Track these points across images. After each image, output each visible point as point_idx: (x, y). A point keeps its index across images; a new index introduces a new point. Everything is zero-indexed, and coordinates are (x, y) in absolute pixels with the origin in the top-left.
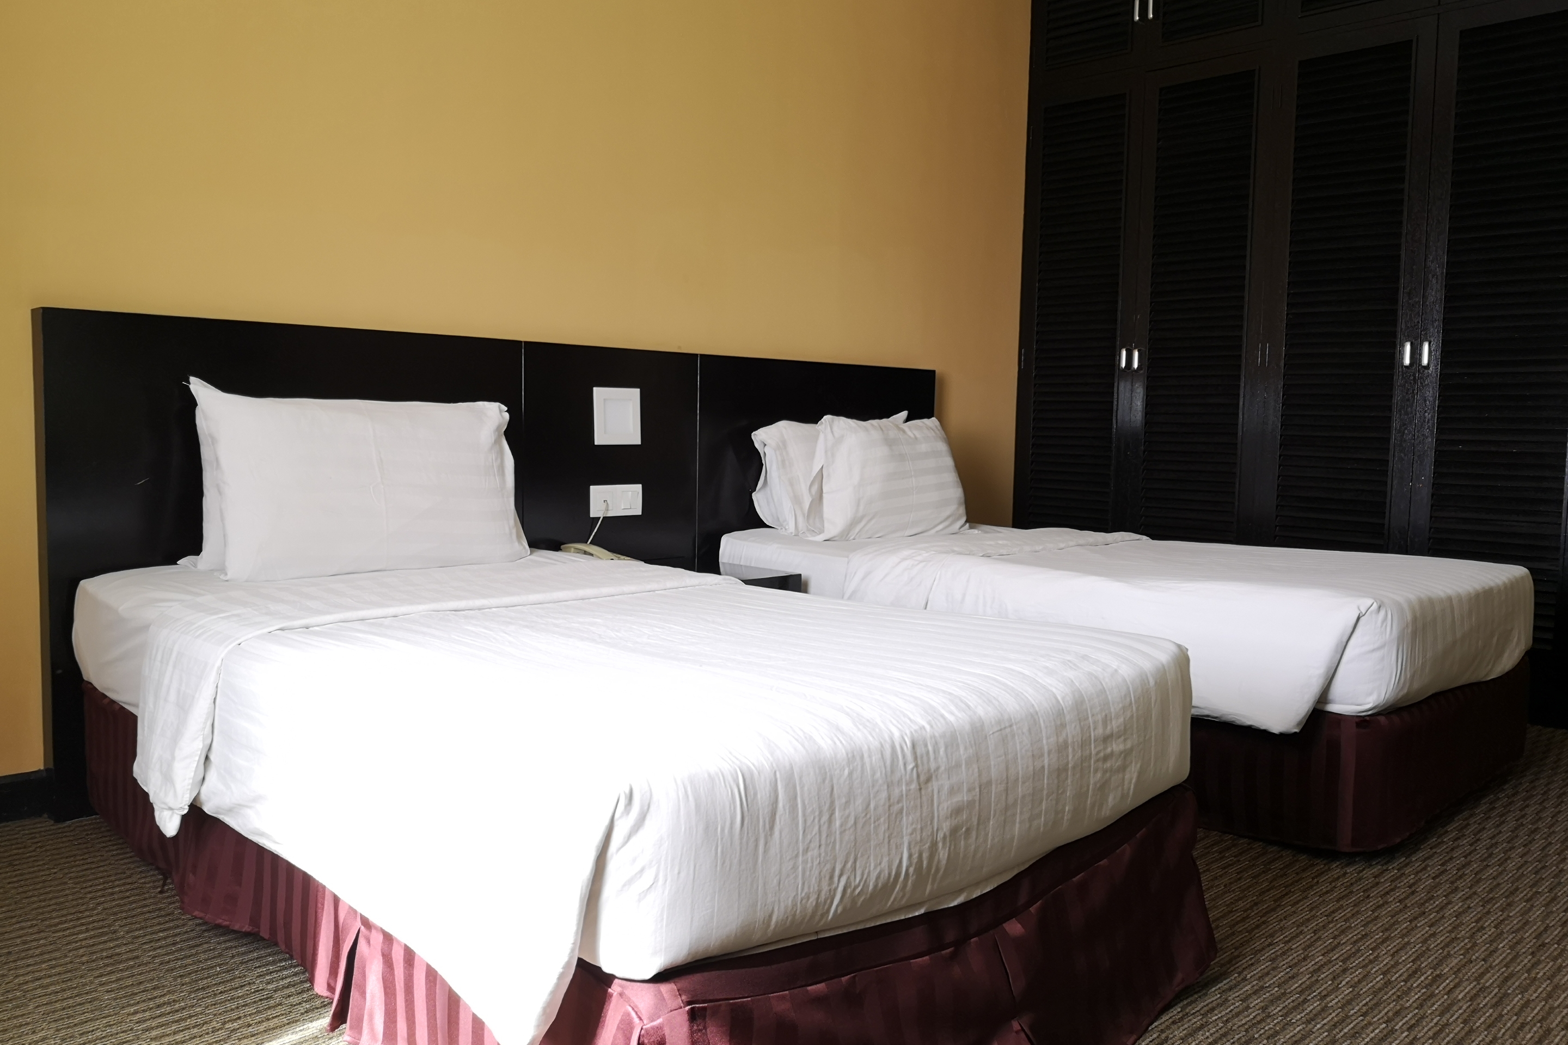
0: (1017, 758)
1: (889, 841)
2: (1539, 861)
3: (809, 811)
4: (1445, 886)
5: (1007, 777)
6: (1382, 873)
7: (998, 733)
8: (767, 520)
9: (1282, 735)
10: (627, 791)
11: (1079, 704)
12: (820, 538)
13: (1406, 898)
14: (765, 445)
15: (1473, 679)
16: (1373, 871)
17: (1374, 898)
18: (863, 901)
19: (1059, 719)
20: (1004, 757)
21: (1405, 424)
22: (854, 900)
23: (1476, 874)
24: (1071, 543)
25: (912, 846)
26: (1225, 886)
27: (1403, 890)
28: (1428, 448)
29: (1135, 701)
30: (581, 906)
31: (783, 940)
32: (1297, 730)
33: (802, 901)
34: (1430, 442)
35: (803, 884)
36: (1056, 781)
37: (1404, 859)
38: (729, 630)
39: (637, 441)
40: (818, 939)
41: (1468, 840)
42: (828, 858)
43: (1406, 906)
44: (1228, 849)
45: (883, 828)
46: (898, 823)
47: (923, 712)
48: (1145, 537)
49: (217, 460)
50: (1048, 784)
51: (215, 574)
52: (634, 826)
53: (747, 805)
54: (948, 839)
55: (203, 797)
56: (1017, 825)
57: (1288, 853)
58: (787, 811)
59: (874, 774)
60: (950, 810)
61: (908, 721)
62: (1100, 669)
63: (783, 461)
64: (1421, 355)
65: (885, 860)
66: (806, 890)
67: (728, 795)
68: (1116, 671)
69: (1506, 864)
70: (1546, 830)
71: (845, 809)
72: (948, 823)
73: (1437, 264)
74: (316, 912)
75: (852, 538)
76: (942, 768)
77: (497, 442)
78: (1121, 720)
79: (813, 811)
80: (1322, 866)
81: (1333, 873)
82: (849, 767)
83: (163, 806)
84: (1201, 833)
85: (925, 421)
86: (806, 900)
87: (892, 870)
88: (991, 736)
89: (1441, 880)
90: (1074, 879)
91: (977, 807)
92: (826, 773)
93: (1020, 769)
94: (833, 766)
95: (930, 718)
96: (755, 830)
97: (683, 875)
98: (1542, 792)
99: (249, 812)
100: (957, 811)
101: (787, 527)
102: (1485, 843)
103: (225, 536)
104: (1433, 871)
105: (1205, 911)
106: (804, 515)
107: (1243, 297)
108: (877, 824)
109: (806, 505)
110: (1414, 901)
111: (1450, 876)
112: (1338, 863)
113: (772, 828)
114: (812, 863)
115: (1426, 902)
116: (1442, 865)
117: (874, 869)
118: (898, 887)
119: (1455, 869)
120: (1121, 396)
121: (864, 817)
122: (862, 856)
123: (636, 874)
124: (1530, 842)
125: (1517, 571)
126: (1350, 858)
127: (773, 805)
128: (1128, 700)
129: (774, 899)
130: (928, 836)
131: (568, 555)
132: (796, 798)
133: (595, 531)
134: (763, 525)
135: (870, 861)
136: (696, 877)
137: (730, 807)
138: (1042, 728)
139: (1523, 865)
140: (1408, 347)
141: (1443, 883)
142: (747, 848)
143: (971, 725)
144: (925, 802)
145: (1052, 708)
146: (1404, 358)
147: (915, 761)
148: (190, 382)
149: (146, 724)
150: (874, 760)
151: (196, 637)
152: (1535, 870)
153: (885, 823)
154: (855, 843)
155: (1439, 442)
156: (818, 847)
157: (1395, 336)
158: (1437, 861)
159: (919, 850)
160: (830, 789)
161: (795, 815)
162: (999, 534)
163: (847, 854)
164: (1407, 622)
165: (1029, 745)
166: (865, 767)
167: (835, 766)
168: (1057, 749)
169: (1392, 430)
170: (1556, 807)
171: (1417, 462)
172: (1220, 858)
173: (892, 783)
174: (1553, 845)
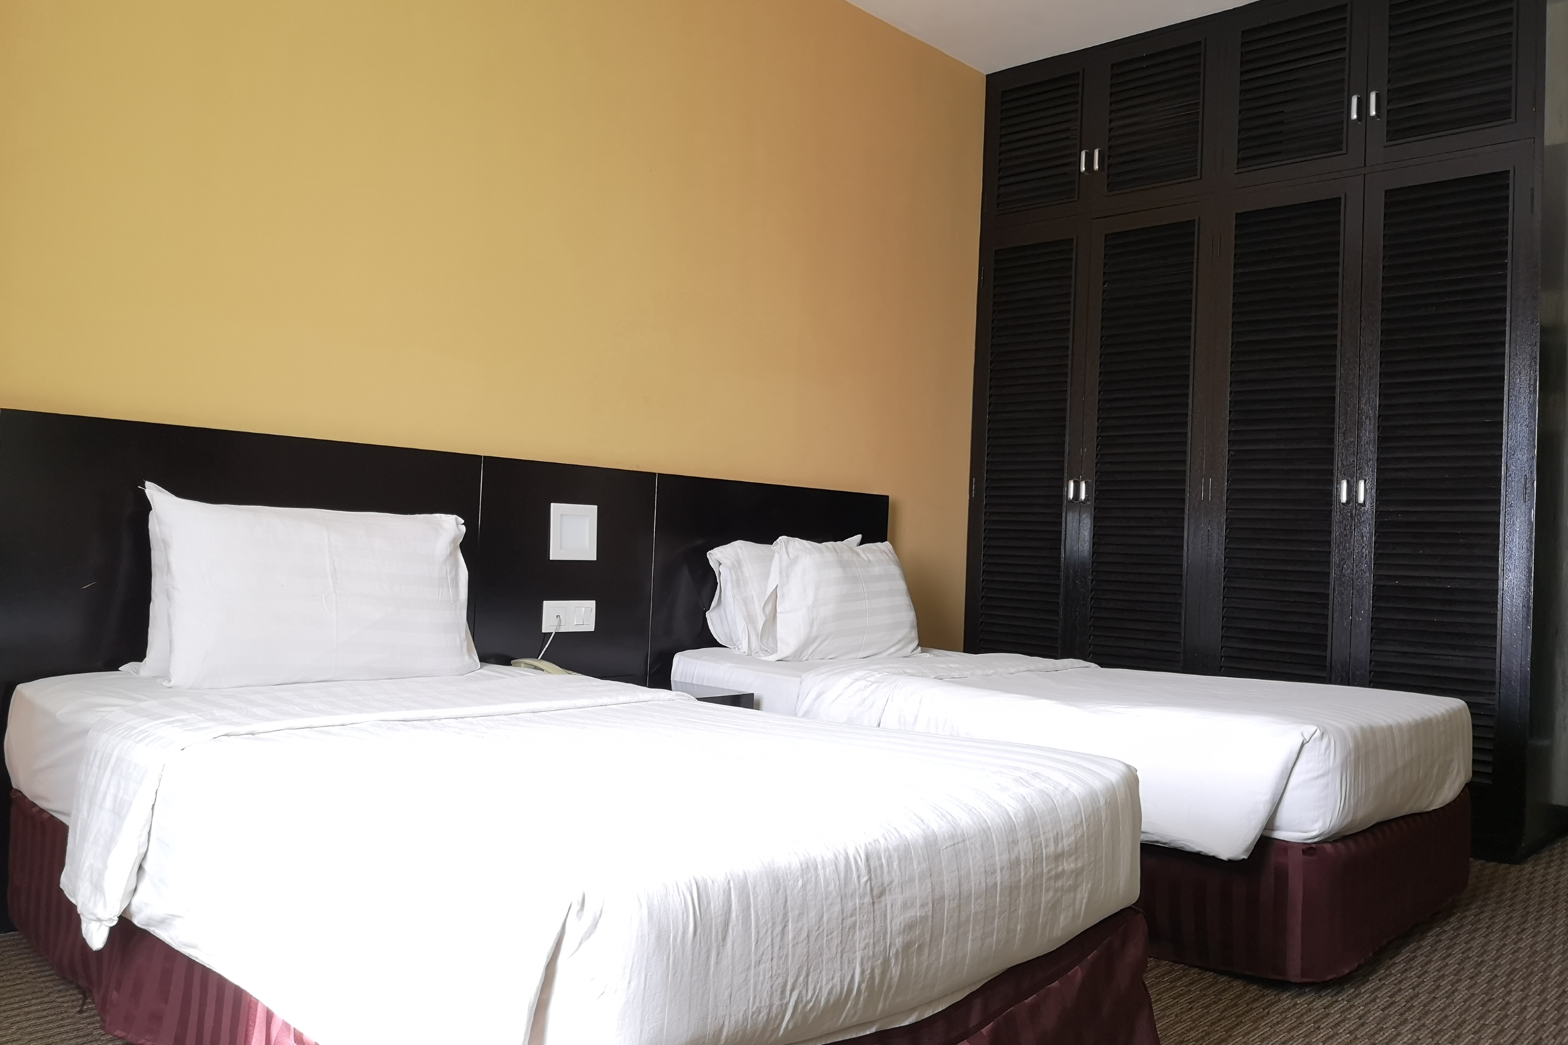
0: (970, 874)
1: (842, 956)
2: (1486, 994)
3: (762, 922)
4: (1394, 1018)
5: (960, 893)
6: (1331, 1004)
7: (951, 848)
8: (720, 640)
9: (1230, 861)
10: (580, 899)
11: (1031, 820)
12: (773, 658)
13: (1357, 1029)
14: (720, 564)
15: (1415, 810)
16: (1323, 1002)
17: (1324, 1029)
18: (815, 1016)
19: (1011, 834)
20: (957, 872)
21: (1343, 559)
22: (805, 1016)
23: (1424, 1006)
24: (1022, 669)
25: (865, 962)
26: (1176, 1016)
27: (1353, 1022)
28: (1366, 582)
29: (1086, 819)
32: (1245, 857)
33: (753, 1015)
34: (1367, 578)
35: (755, 997)
36: (1008, 899)
37: (1354, 990)
39: (593, 557)
41: (1416, 972)
42: (780, 971)
44: (1180, 979)
45: (836, 942)
46: (851, 937)
47: (876, 825)
48: (1093, 665)
50: (1000, 902)
51: (158, 680)
52: (586, 932)
53: (700, 914)
54: (900, 956)
55: (134, 908)
56: (970, 944)
57: (1239, 983)
58: (740, 921)
59: (827, 886)
60: (902, 925)
61: (863, 835)
62: (1052, 788)
63: (738, 581)
64: (1357, 492)
65: (838, 975)
66: (757, 1004)
67: (682, 903)
68: (1067, 789)
69: (1454, 997)
70: (1491, 963)
71: (798, 921)
72: (901, 939)
73: (1370, 406)
74: (247, 1030)
75: (805, 658)
76: (896, 883)
77: (452, 554)
78: (1073, 838)
79: (766, 923)
80: (1272, 997)
81: (1283, 1004)
82: (803, 877)
83: (91, 917)
84: (1151, 962)
85: (879, 544)
86: (757, 1014)
87: (844, 985)
88: (945, 850)
89: (1390, 1012)
90: (1026, 1001)
91: (930, 923)
92: (780, 883)
93: (973, 886)
94: (787, 877)
95: (886, 833)
96: (707, 939)
97: (633, 984)
98: (1486, 925)
99: (183, 923)
100: (910, 927)
101: (740, 647)
102: (1432, 975)
103: (171, 642)
104: (1382, 1003)
105: (1157, 1040)
106: (757, 634)
107: (1186, 434)
108: (829, 937)
109: (760, 625)
110: (1364, 1033)
111: (1399, 1008)
112: (1288, 994)
113: (724, 939)
114: (764, 976)
116: (1391, 997)
117: (825, 985)
118: (849, 1004)
119: (1403, 1000)
120: (1069, 525)
121: (817, 930)
122: (814, 970)
124: (1477, 975)
125: (1454, 704)
126: (1301, 987)
127: (726, 914)
128: (1079, 818)
129: (724, 1012)
130: (881, 952)
131: (518, 669)
132: (749, 908)
133: (547, 646)
134: (716, 644)
135: (822, 976)
136: (647, 987)
137: (683, 916)
138: (995, 844)
139: (1470, 998)
140: (1344, 485)
141: (1391, 1015)
142: (699, 959)
143: (925, 839)
144: (878, 917)
145: (1005, 824)
146: (1341, 496)
147: (869, 874)
148: (146, 486)
149: (78, 832)
150: (828, 872)
151: (137, 743)
152: (1482, 1002)
153: (838, 937)
154: (808, 957)
155: (1377, 577)
156: (770, 960)
157: (1332, 474)
158: (1386, 993)
159: (872, 966)
160: (784, 900)
161: (748, 926)
162: (949, 658)
163: (799, 968)
164: (1350, 749)
165: (982, 861)
166: (819, 879)
167: (789, 877)
168: (1009, 865)
169: (1331, 565)
170: (1501, 940)
171: (1356, 597)
172: (1172, 988)
173: (845, 896)
174: (1499, 978)
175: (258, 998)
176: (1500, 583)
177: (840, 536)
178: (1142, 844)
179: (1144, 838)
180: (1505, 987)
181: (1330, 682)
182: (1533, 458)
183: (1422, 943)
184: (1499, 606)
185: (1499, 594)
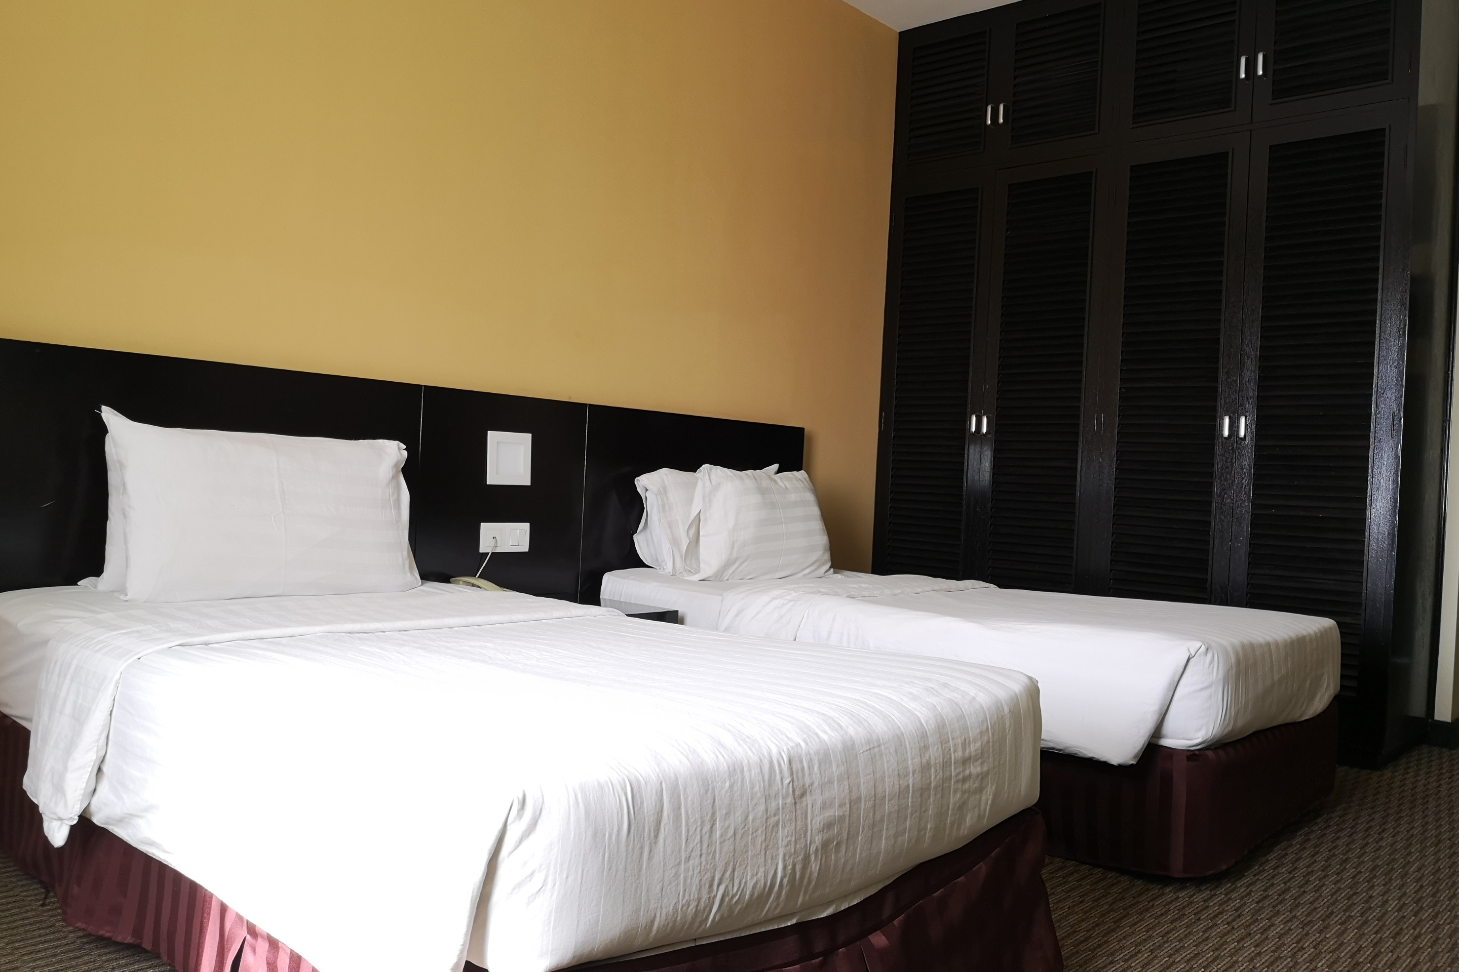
0: (885, 777)
1: (766, 852)
2: (1351, 888)
3: (692, 821)
4: (1268, 910)
5: (875, 794)
6: (1211, 897)
7: (867, 752)
8: (646, 561)
9: (1120, 767)
10: (521, 797)
12: (696, 578)
13: (1234, 920)
14: (647, 490)
15: (1289, 720)
16: (1203, 896)
17: (1204, 920)
18: (740, 909)
19: (922, 741)
20: (872, 775)
21: (1224, 489)
22: (731, 909)
23: (1295, 899)
24: (927, 589)
25: (787, 858)
26: (1069, 908)
27: (1231, 913)
28: (1245, 511)
29: (991, 727)
30: (472, 908)
31: (661, 946)
32: (1134, 762)
33: (682, 907)
34: (1247, 506)
35: (685, 891)
36: (919, 799)
37: (1230, 884)
38: (614, 655)
39: (527, 482)
40: (696, 946)
41: (1287, 868)
42: (708, 867)
43: (1233, 928)
44: (1071, 874)
45: (760, 840)
46: (774, 834)
47: (798, 731)
48: (992, 586)
49: (124, 485)
50: (912, 802)
51: (115, 594)
52: (526, 830)
53: (634, 814)
54: (820, 851)
55: (93, 808)
56: (884, 841)
57: (1126, 878)
58: (671, 820)
59: (752, 788)
60: (822, 824)
61: (786, 739)
62: (960, 697)
63: (663, 505)
64: (1238, 427)
65: (762, 870)
66: (687, 897)
67: (617, 803)
68: (974, 698)
69: (1322, 891)
70: (1356, 860)
71: (725, 820)
72: (820, 836)
73: (1252, 347)
74: (202, 922)
75: (725, 578)
76: (816, 784)
77: (395, 477)
78: (979, 744)
79: (695, 821)
80: (1157, 891)
81: (1166, 898)
82: (730, 779)
83: (53, 816)
84: (1046, 859)
85: (795, 473)
86: (686, 907)
87: (767, 880)
88: (861, 755)
89: (1264, 904)
90: (934, 895)
91: (847, 822)
92: (709, 785)
93: (887, 788)
94: (715, 779)
95: (805, 736)
96: (640, 837)
97: (570, 879)
98: (1351, 826)
99: (140, 822)
100: (829, 825)
101: (665, 567)
102: (1302, 871)
103: (127, 558)
104: (1256, 896)
105: (1052, 930)
106: (681, 556)
107: (1081, 372)
108: (754, 835)
109: (684, 547)
110: (1240, 923)
111: (1272, 901)
112: (1171, 888)
113: (656, 836)
114: (693, 871)
115: (1251, 924)
116: (1265, 890)
117: (750, 880)
118: (772, 898)
119: (1276, 894)
120: (971, 457)
121: (742, 829)
122: (740, 865)
123: (526, 878)
124: (1343, 871)
125: (1327, 623)
126: (1182, 882)
127: (658, 814)
128: (985, 726)
129: (656, 905)
130: (801, 848)
131: (458, 587)
132: (680, 808)
133: (484, 565)
134: (643, 565)
135: (747, 871)
136: (583, 881)
137: (618, 815)
138: (908, 749)
139: (1336, 892)
140: (1227, 421)
141: (1265, 907)
142: (633, 855)
143: (843, 744)
144: (800, 816)
145: (917, 730)
146: (1224, 430)
147: (791, 776)
148: (102, 410)
149: (39, 736)
150: (753, 774)
151: (96, 652)
152: (1348, 896)
153: (762, 835)
154: (735, 853)
155: (1255, 506)
156: (698, 857)
157: (1216, 411)
158: (1260, 887)
159: (793, 862)
160: (713, 801)
161: (679, 824)
162: (860, 579)
163: (726, 863)
164: (1232, 664)
165: (896, 765)
166: (745, 781)
167: (717, 779)
168: (921, 769)
169: (1213, 494)
170: (1364, 839)
171: (1236, 524)
172: (1064, 883)
173: (769, 796)
174: (1363, 874)
175: (212, 892)
176: (1368, 513)
177: (759, 464)
178: (1042, 751)
179: (1043, 744)
180: (1368, 882)
181: (1210, 603)
182: (1401, 396)
183: (1292, 841)
184: (1366, 534)
185: (1367, 522)
